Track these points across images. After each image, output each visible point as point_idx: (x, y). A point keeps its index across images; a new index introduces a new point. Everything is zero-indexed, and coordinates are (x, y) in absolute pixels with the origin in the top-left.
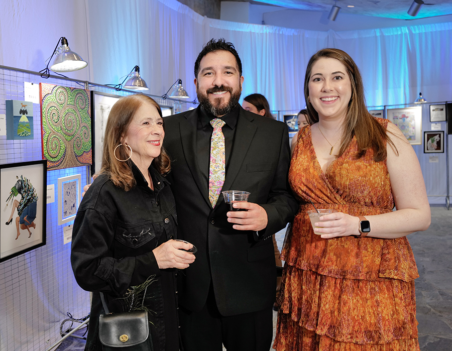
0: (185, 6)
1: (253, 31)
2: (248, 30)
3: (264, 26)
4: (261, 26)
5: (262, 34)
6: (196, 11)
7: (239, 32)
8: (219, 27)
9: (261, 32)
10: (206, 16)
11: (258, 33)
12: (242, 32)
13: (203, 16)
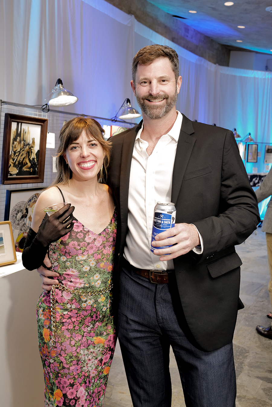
0: (201, 58)
1: (257, 76)
2: (252, 76)
3: (267, 73)
4: (263, 73)
5: (265, 79)
6: (210, 61)
7: (244, 77)
8: (228, 73)
9: (264, 77)
10: (217, 65)
11: (261, 78)
12: (247, 77)
13: (215, 64)
